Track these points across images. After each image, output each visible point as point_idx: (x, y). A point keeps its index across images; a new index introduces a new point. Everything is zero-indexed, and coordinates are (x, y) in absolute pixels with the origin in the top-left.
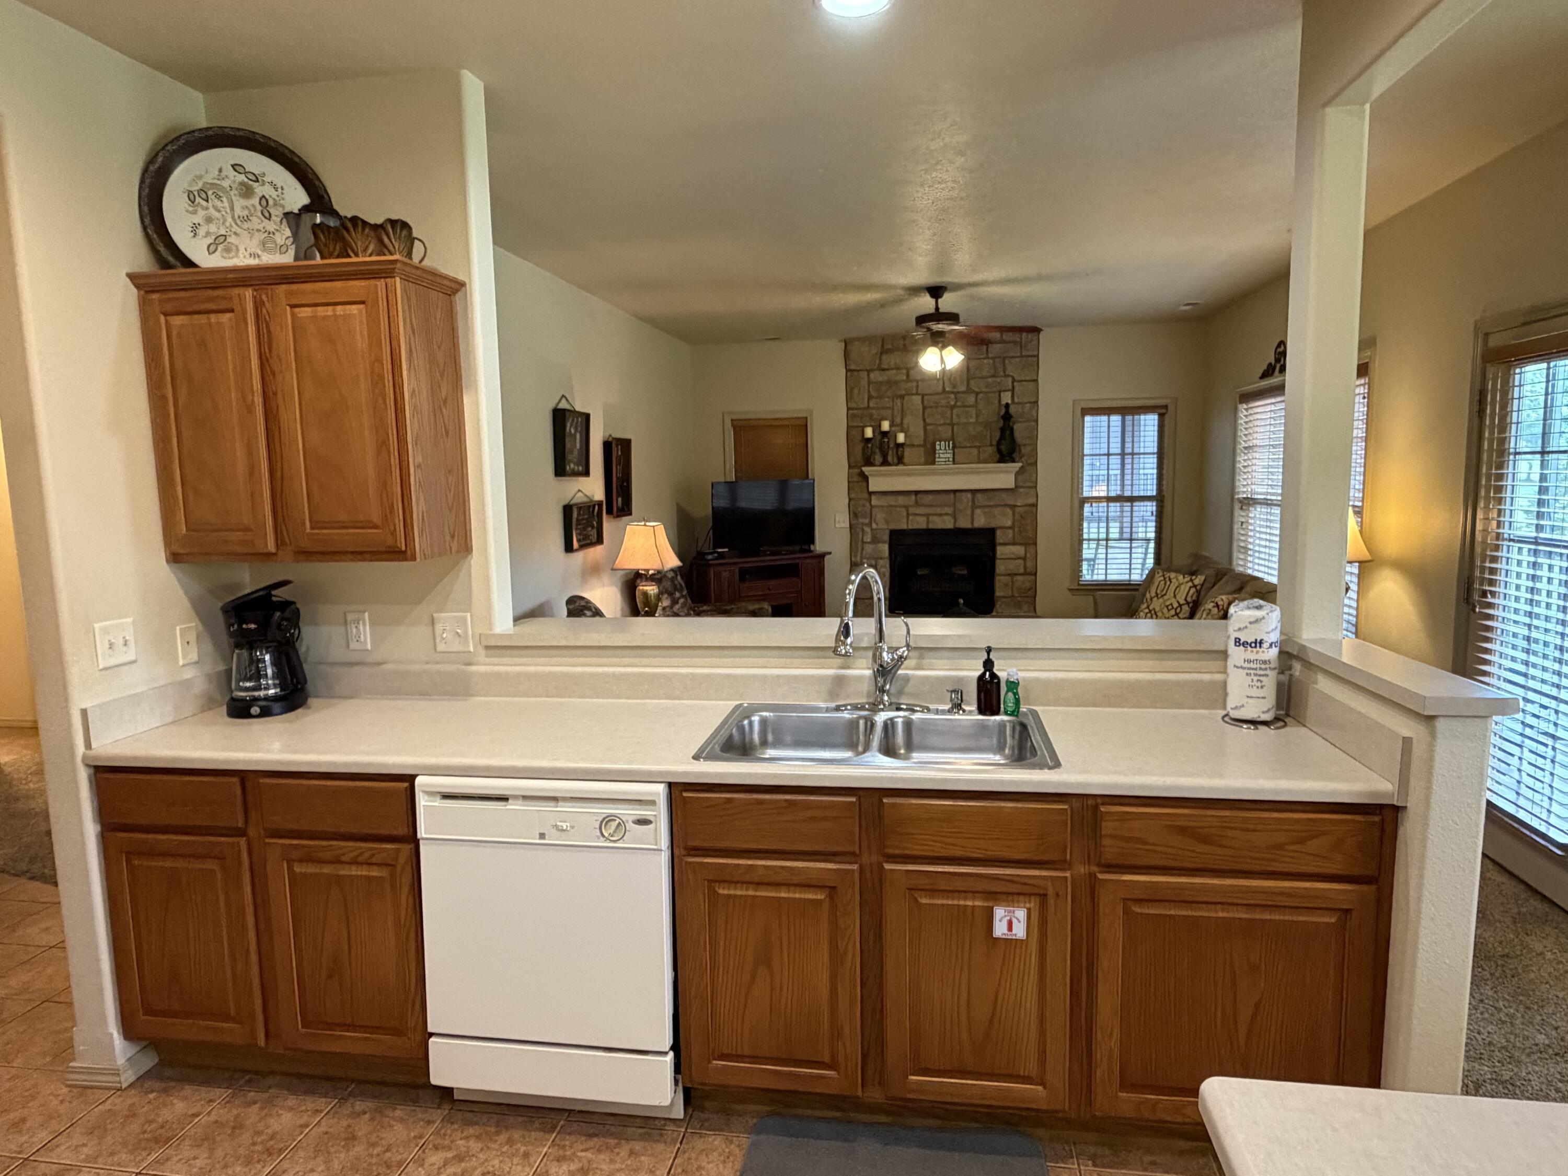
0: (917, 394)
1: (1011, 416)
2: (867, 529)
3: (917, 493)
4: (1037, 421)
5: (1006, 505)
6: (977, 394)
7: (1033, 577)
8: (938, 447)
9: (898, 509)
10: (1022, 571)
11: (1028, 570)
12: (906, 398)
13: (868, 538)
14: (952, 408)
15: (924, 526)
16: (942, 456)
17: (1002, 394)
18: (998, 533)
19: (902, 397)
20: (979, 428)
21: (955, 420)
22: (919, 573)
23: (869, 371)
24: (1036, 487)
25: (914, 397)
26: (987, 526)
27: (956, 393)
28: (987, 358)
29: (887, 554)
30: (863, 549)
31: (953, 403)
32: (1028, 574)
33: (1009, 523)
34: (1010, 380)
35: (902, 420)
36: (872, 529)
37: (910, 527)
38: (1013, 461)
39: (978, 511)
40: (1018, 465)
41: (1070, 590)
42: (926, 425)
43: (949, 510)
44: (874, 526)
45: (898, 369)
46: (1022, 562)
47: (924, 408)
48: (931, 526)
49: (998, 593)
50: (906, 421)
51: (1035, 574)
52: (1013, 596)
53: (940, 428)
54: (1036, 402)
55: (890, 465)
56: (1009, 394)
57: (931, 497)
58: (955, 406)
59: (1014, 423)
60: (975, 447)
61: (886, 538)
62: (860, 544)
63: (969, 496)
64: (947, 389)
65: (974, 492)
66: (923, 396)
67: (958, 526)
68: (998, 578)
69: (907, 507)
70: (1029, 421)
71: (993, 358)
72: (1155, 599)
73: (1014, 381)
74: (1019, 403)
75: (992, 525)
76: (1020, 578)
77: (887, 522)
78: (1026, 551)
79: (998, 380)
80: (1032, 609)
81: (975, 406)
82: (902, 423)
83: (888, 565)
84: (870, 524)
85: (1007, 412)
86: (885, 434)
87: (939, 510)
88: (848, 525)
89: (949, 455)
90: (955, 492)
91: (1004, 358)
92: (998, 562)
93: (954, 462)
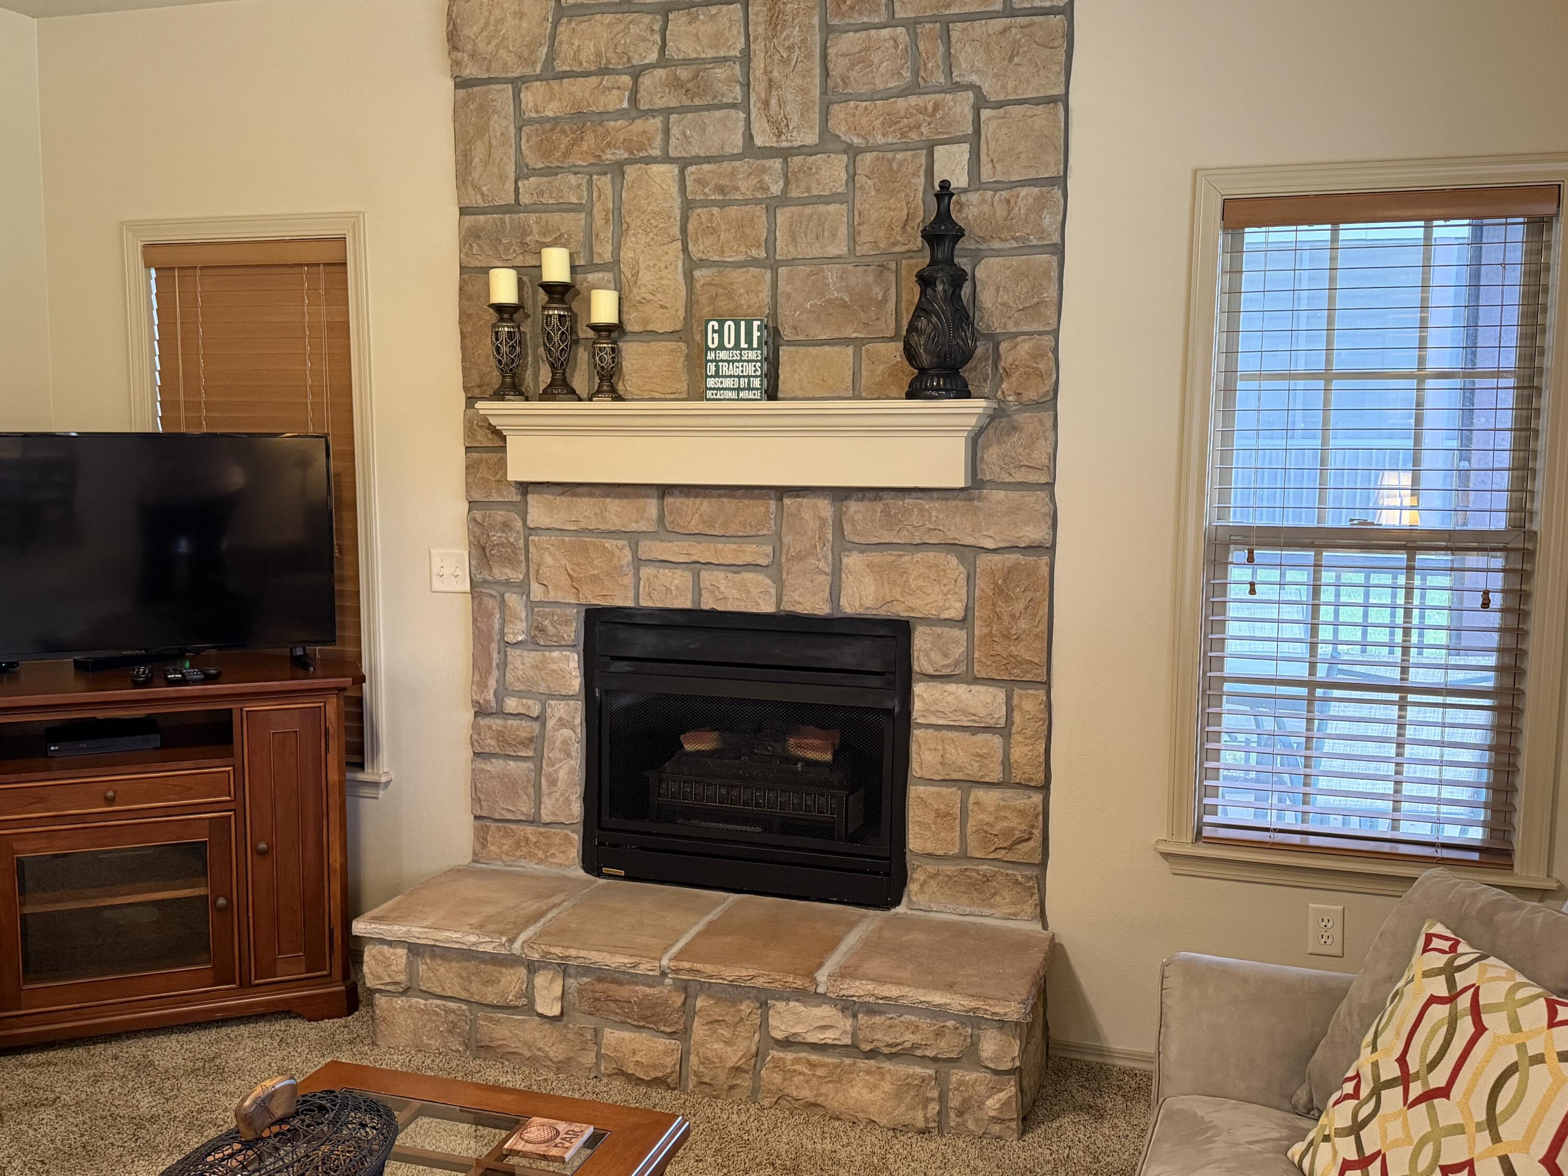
0: (666, 159)
1: (959, 234)
2: (514, 601)
3: (664, 490)
4: (1059, 250)
5: (950, 546)
6: (853, 152)
7: (1037, 798)
8: (713, 340)
9: (609, 544)
10: (996, 775)
11: (1017, 776)
12: (631, 172)
13: (517, 631)
14: (773, 205)
15: (685, 602)
16: (725, 368)
17: (939, 151)
18: (921, 641)
19: (618, 169)
20: (859, 278)
21: (783, 249)
22: (689, 747)
23: (518, 84)
24: (1050, 486)
25: (655, 168)
26: (884, 612)
27: (785, 154)
28: (892, 23)
29: (576, 683)
30: (503, 665)
31: (776, 189)
32: (1019, 785)
33: (955, 610)
34: (962, 104)
35: (617, 249)
36: (531, 605)
37: (645, 603)
38: (964, 393)
39: (852, 561)
40: (977, 406)
41: (1166, 855)
42: (691, 265)
43: (759, 553)
44: (537, 592)
45: (604, 71)
46: (997, 740)
47: (688, 206)
48: (708, 603)
49: (914, 842)
50: (627, 255)
51: (1045, 788)
52: (964, 856)
53: (737, 276)
54: (1061, 182)
55: (572, 395)
56: (962, 152)
57: (706, 505)
58: (783, 200)
59: (977, 256)
60: (846, 341)
61: (573, 631)
62: (494, 646)
63: (825, 507)
64: (759, 141)
65: (841, 494)
66: (684, 163)
67: (787, 607)
68: (915, 791)
69: (633, 538)
70: (1026, 249)
71: (912, 25)
72: (1392, 1097)
73: (981, 102)
74: (997, 186)
75: (900, 611)
76: (990, 797)
77: (575, 583)
78: (1010, 709)
79: (929, 100)
80: (1029, 907)
81: (846, 198)
82: (617, 261)
83: (578, 719)
84: (523, 588)
85: (944, 215)
86: (558, 292)
87: (728, 552)
88: (467, 587)
89: (750, 369)
90: (782, 492)
91: (946, 23)
92: (917, 733)
93: (772, 394)
